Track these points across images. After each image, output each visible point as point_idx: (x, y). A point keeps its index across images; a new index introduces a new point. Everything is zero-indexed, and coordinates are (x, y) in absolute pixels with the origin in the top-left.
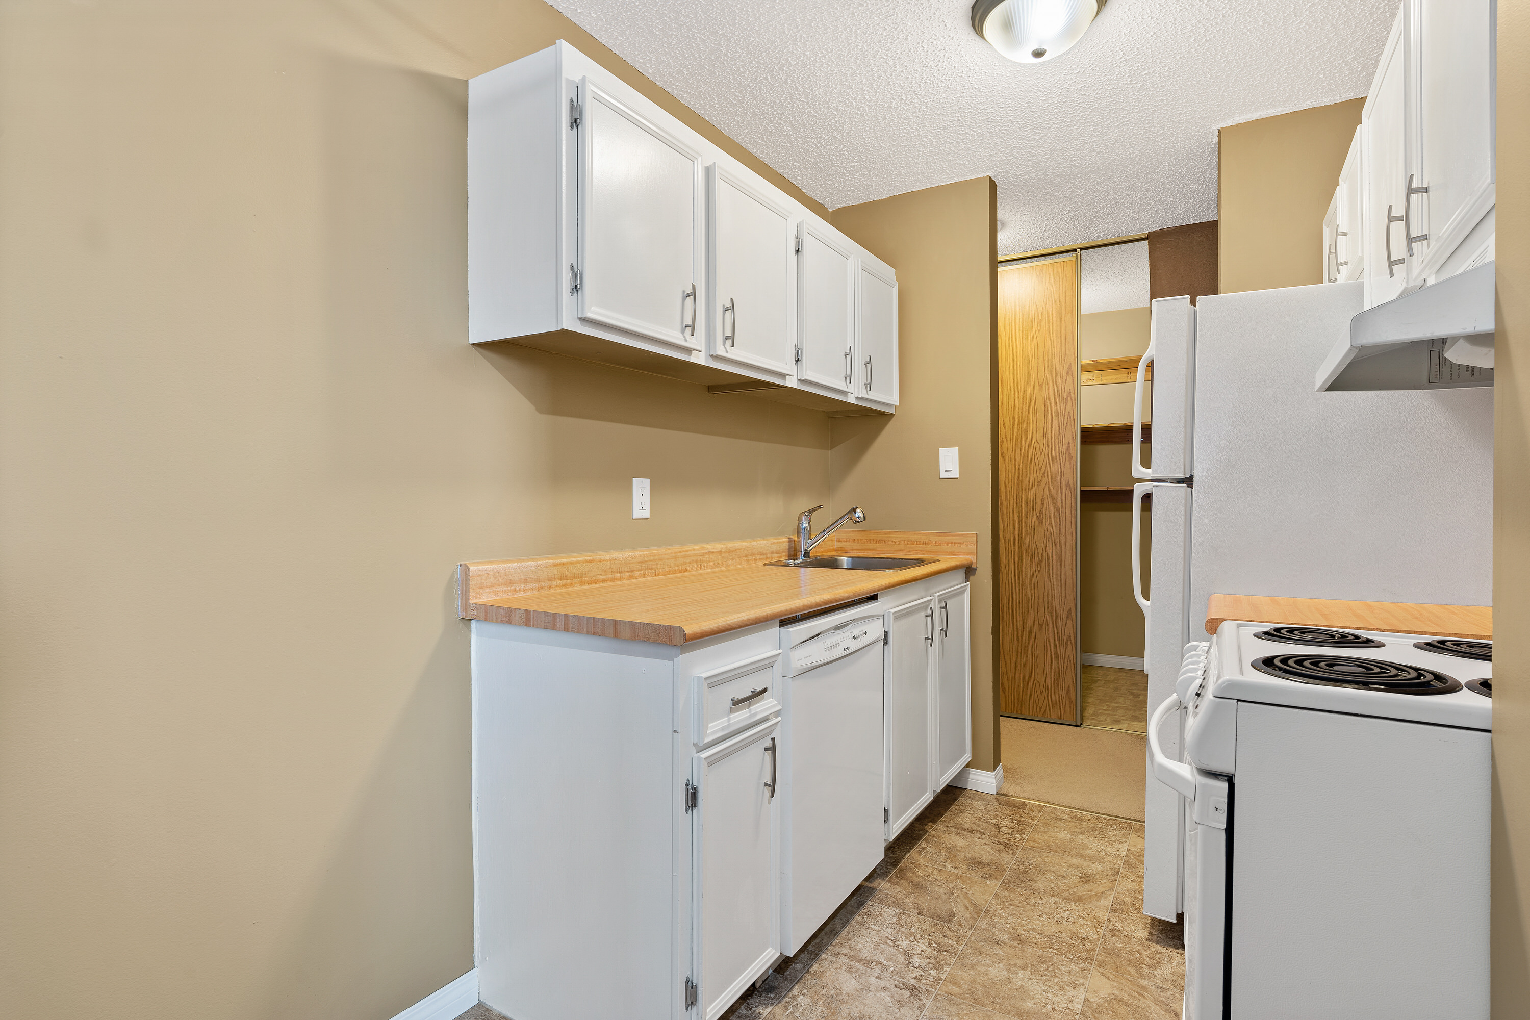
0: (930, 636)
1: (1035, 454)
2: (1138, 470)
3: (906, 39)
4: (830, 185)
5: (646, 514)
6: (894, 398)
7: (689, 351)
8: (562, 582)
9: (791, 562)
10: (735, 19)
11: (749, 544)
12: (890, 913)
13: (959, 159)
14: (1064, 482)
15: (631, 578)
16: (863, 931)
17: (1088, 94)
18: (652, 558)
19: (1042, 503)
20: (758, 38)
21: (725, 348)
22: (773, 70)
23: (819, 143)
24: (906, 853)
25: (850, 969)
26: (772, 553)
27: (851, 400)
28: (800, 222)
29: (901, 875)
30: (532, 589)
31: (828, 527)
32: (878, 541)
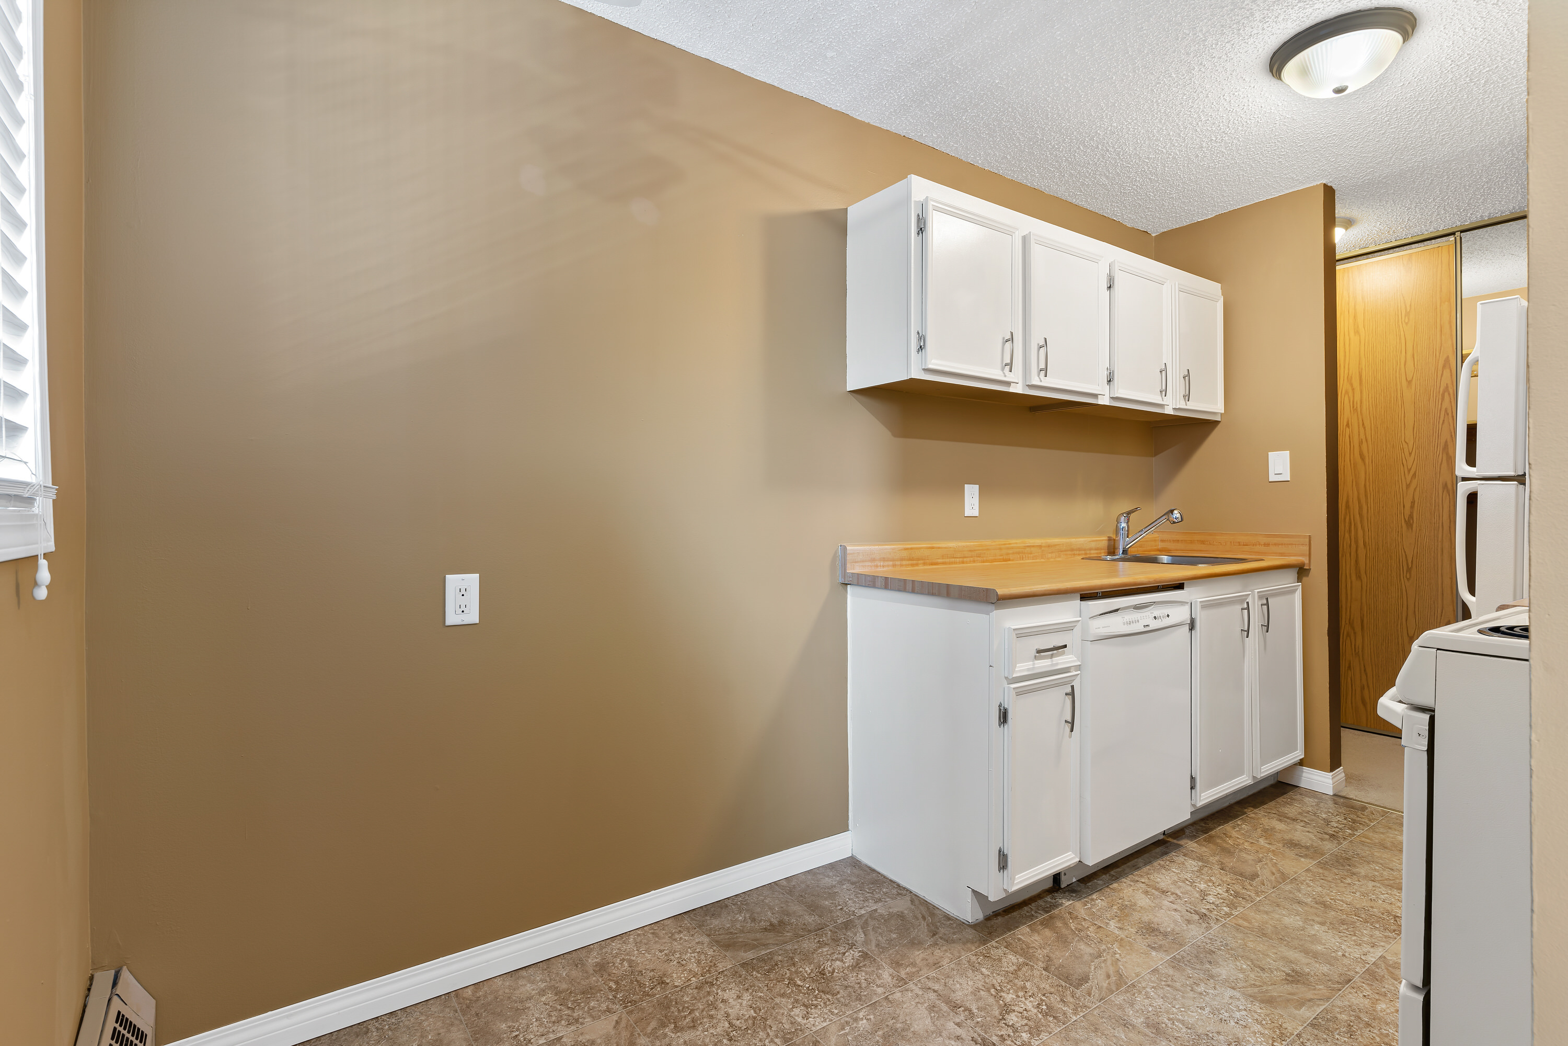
0: (1246, 628)
1: (1403, 454)
2: (1462, 468)
3: (1207, 97)
4: (1151, 215)
5: (976, 513)
6: (1219, 405)
7: (1008, 384)
8: (910, 562)
9: (1109, 558)
10: (1048, 115)
11: (1068, 540)
12: (1192, 864)
13: (1286, 174)
14: (1441, 484)
15: (963, 562)
16: (1164, 871)
17: (1421, 99)
18: (980, 548)
19: (1412, 507)
20: (1069, 123)
21: (1040, 378)
22: (1084, 142)
23: (1134, 185)
24: (1220, 825)
25: (1146, 893)
26: (1091, 549)
27: (1169, 411)
28: (1112, 262)
29: (1210, 840)
30: (888, 566)
31: (1147, 527)
32: (1203, 542)
